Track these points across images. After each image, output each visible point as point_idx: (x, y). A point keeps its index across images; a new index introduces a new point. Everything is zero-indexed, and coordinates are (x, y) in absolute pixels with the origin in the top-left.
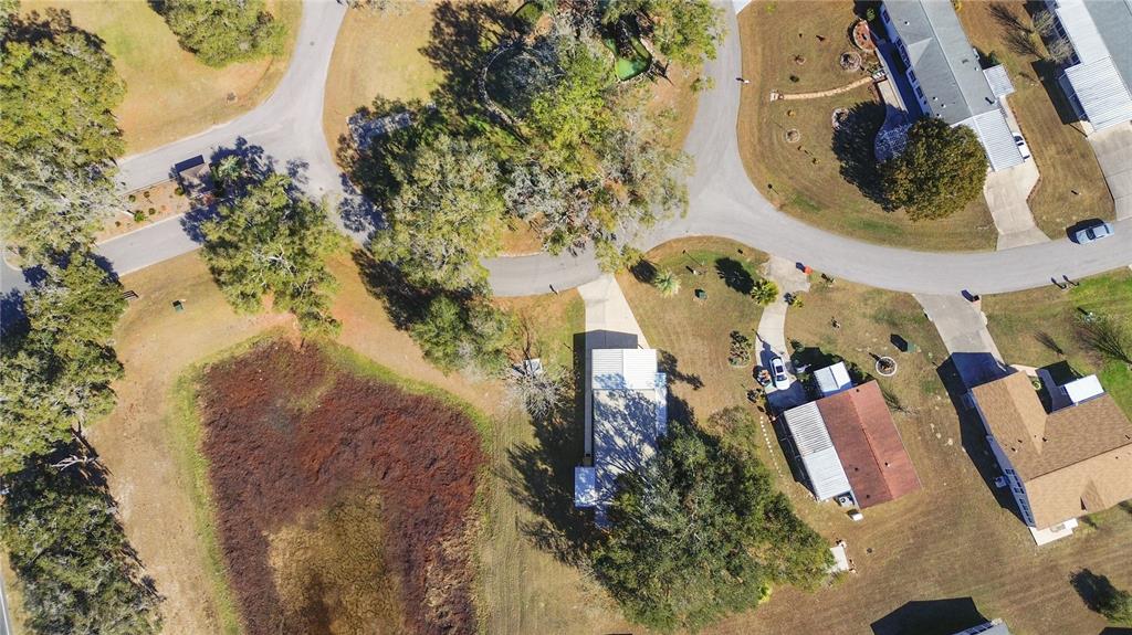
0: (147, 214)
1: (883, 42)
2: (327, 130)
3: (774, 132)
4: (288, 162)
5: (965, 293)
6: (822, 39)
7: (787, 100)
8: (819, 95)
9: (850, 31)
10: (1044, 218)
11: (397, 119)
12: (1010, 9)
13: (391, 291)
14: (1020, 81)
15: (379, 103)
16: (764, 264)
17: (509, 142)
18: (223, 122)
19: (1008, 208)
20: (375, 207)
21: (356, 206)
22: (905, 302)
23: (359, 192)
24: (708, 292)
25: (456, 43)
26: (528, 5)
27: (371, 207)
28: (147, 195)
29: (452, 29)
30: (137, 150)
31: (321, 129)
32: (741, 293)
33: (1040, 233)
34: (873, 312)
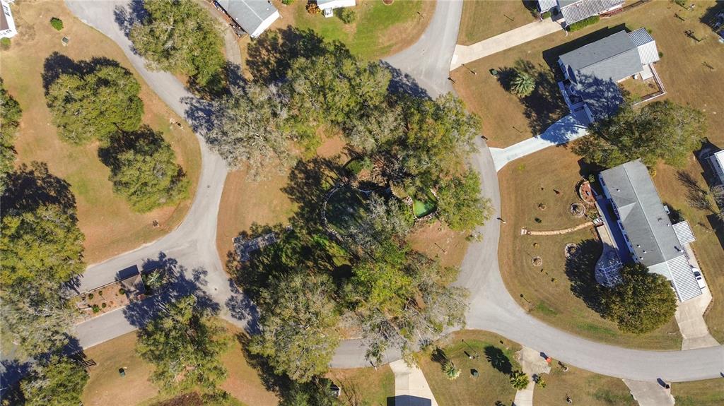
0: (101, 307)
1: (600, 197)
2: (219, 247)
3: (524, 258)
4: (194, 270)
5: (659, 381)
6: (557, 192)
7: (533, 235)
8: (555, 233)
9: (577, 188)
10: (715, 328)
11: (266, 238)
12: (692, 176)
13: (263, 362)
14: (698, 229)
15: (254, 228)
16: (518, 352)
17: (342, 254)
18: (150, 242)
19: (689, 320)
20: (252, 302)
21: (239, 302)
22: (618, 385)
23: (241, 291)
24: (480, 371)
25: (306, 184)
26: (353, 162)
27: (249, 302)
28: (100, 293)
29: (303, 175)
30: (94, 261)
31: (215, 247)
32: (502, 373)
33: (712, 339)
34: (595, 392)
